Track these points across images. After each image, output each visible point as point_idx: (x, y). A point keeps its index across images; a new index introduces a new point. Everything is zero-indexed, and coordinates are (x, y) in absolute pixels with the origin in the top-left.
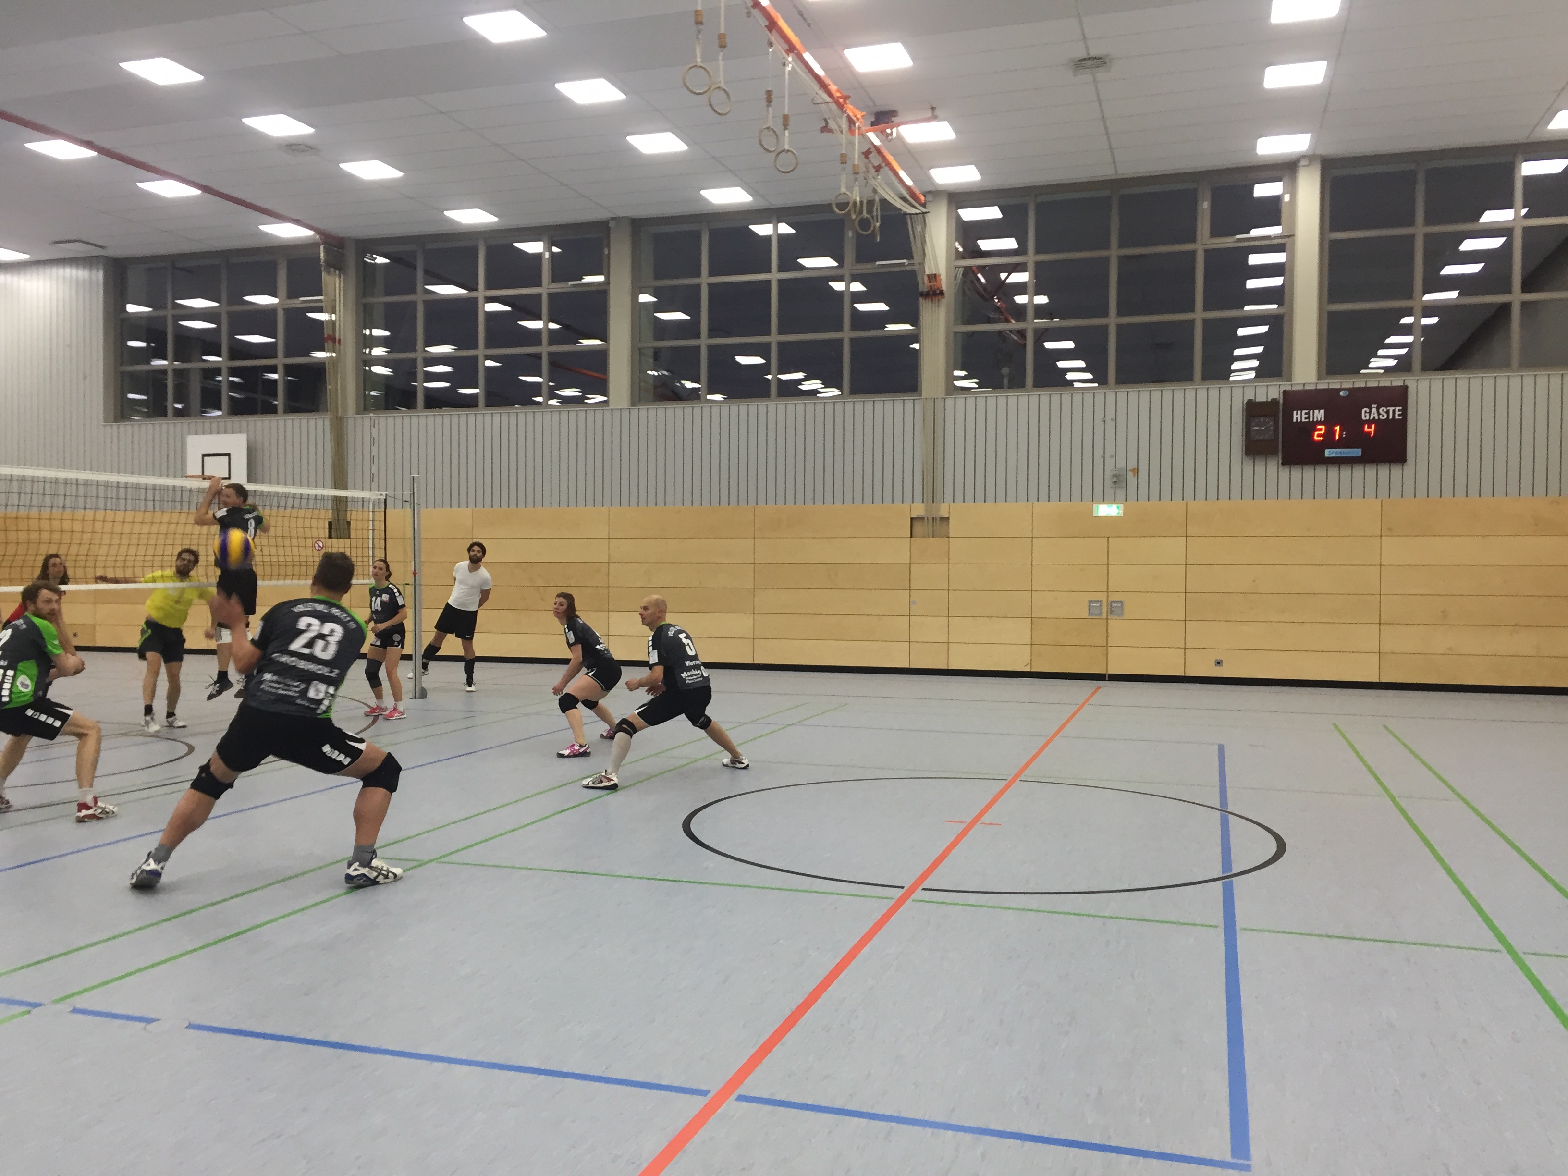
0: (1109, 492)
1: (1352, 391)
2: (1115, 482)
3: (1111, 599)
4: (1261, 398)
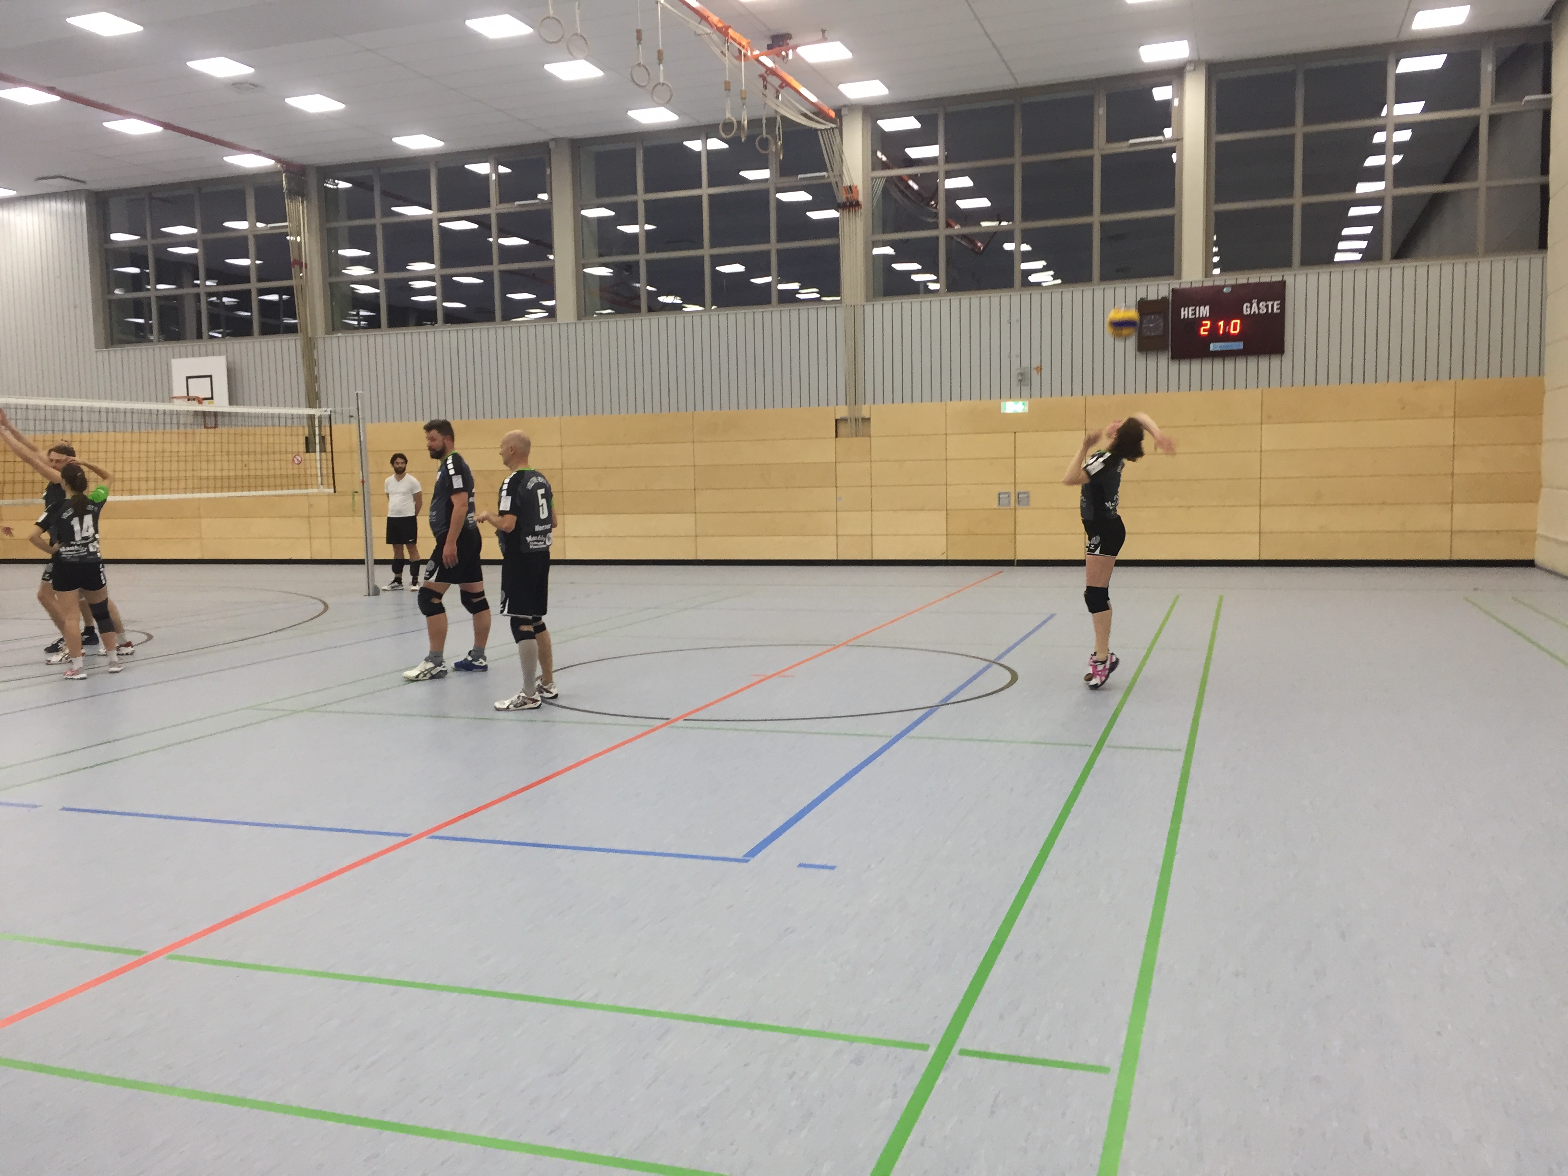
0: (1016, 389)
1: (1237, 287)
2: (1020, 381)
3: (1019, 490)
4: (1152, 296)
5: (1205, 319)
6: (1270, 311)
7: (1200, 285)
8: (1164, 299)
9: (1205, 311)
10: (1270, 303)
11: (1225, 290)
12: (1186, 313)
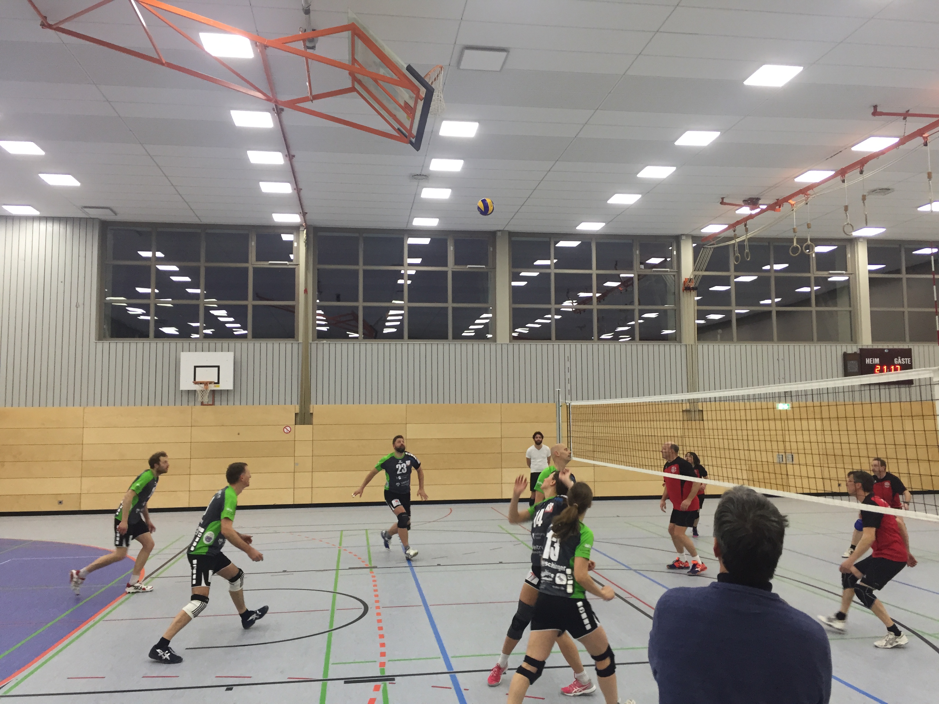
0: (783, 397)
1: (889, 350)
3: (787, 453)
4: (849, 351)
5: (877, 364)
6: (906, 363)
7: (869, 347)
8: (855, 353)
9: (877, 361)
10: (906, 359)
11: (886, 351)
12: (868, 361)
